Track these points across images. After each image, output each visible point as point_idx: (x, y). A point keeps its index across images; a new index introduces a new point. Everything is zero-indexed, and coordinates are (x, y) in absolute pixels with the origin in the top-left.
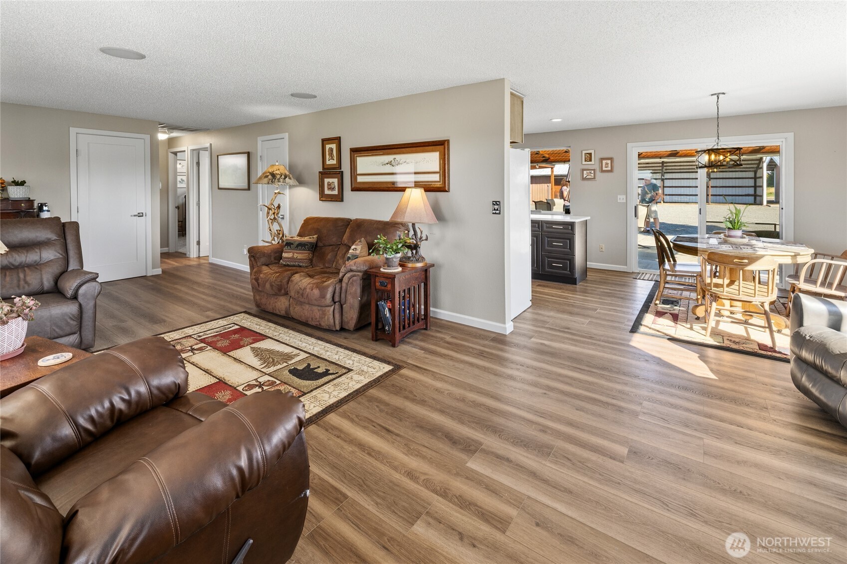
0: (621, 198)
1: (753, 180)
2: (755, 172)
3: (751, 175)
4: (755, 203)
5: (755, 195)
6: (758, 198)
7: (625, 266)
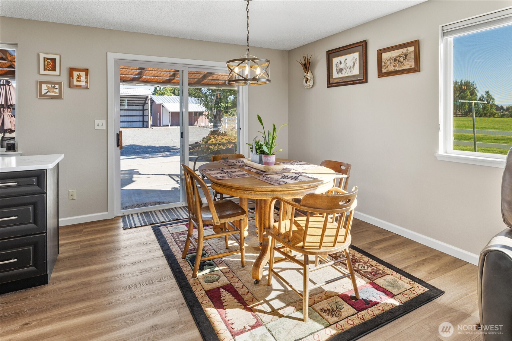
0: (100, 124)
1: (142, 111)
2: (143, 106)
3: (141, 108)
4: (143, 127)
5: (143, 122)
6: (145, 123)
7: (105, 211)
